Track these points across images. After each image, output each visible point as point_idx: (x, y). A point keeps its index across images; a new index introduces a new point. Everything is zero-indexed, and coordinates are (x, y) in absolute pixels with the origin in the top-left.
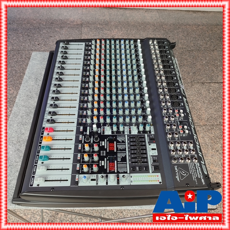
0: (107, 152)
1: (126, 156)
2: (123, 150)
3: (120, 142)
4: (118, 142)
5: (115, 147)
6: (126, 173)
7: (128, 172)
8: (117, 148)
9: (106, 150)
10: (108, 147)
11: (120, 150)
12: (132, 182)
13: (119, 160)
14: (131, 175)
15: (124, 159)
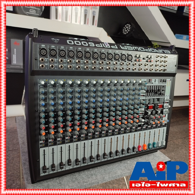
0: (154, 110)
1: (157, 98)
2: (154, 100)
3: (149, 102)
4: (149, 104)
5: (151, 105)
6: (164, 98)
7: (164, 97)
8: (153, 104)
9: (152, 111)
10: (151, 109)
11: (153, 102)
12: (168, 95)
13: (158, 102)
14: (165, 95)
15: (158, 100)
